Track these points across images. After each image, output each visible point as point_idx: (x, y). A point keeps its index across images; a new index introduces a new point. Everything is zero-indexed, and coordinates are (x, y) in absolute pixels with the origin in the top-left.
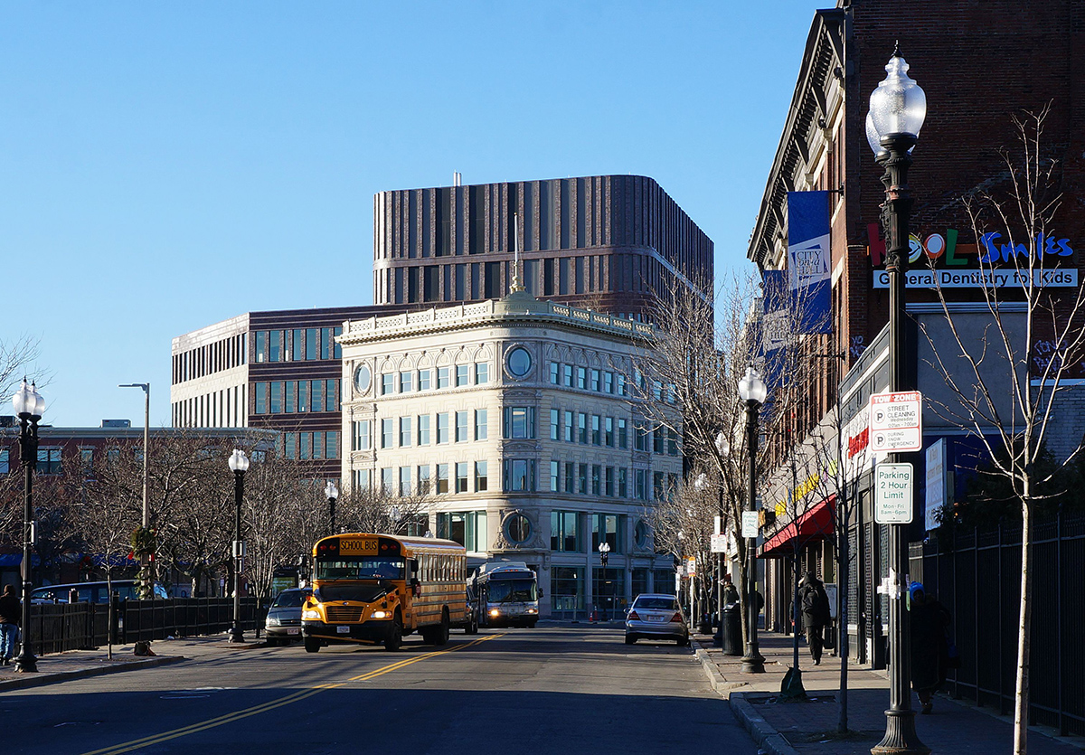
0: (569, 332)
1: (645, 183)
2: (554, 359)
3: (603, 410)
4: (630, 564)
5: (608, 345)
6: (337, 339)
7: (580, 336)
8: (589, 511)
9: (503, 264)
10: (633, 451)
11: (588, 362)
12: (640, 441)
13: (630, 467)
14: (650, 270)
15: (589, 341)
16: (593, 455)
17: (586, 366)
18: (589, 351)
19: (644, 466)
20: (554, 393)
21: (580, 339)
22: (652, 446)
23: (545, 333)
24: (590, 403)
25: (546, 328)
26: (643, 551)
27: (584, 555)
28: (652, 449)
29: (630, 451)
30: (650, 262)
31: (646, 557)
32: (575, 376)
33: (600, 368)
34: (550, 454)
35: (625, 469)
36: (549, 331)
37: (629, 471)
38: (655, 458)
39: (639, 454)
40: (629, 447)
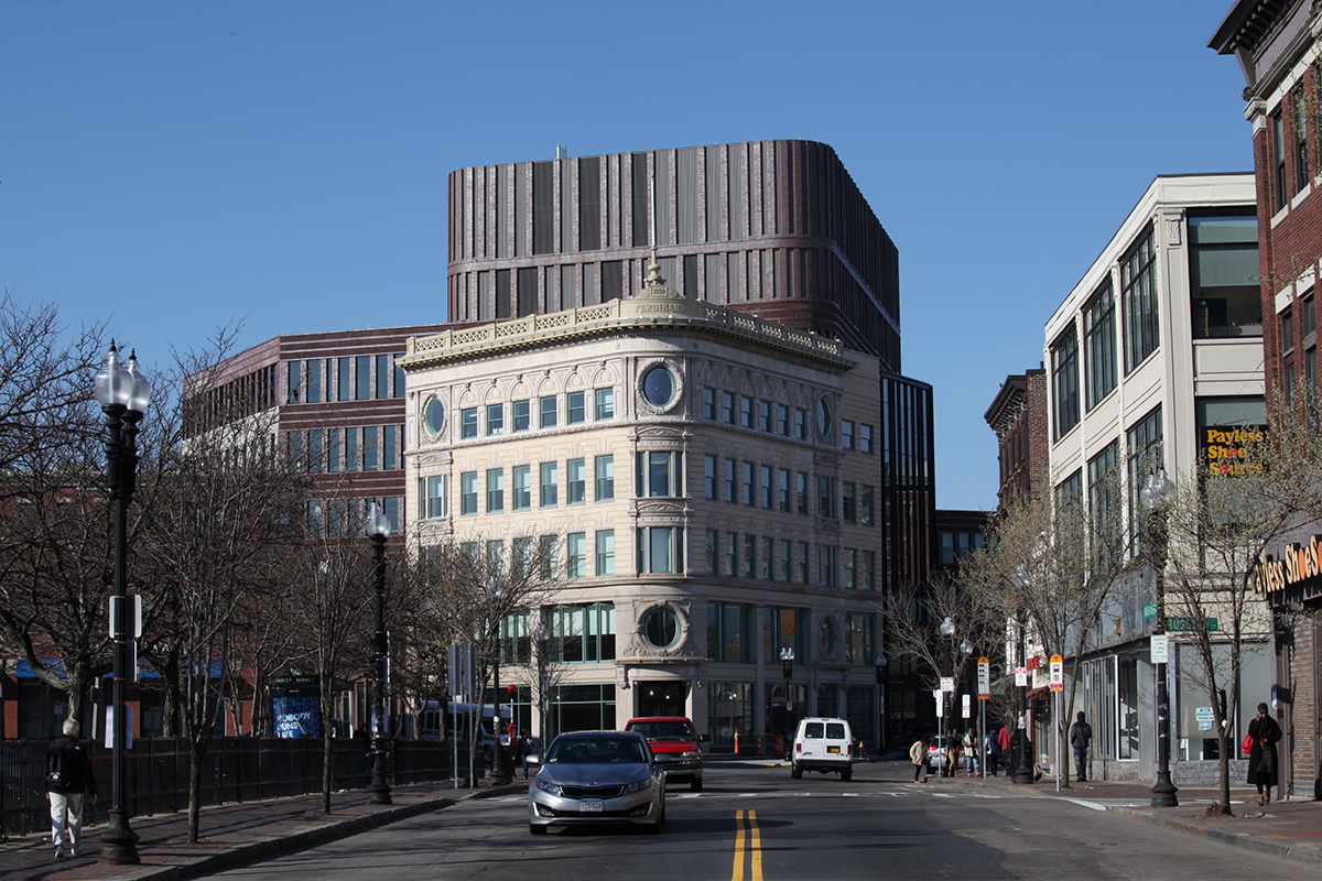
0: (729, 346)
1: (821, 152)
2: (708, 383)
3: (775, 459)
4: (815, 680)
5: (782, 367)
6: (399, 362)
7: (743, 352)
8: (759, 604)
9: (626, 264)
10: (816, 518)
11: (754, 390)
12: (826, 504)
13: (812, 541)
14: (829, 270)
15: (756, 360)
16: (763, 523)
17: (751, 395)
18: (756, 375)
19: (831, 540)
20: (708, 432)
21: (744, 357)
22: (842, 512)
23: (696, 346)
24: (758, 449)
25: (697, 338)
26: (832, 661)
27: (753, 666)
28: (841, 517)
29: (812, 519)
30: (830, 259)
31: (835, 669)
32: (737, 409)
33: (770, 399)
34: (705, 520)
35: (807, 544)
36: (701, 343)
37: (812, 547)
38: (845, 528)
39: (825, 523)
40: (812, 512)
